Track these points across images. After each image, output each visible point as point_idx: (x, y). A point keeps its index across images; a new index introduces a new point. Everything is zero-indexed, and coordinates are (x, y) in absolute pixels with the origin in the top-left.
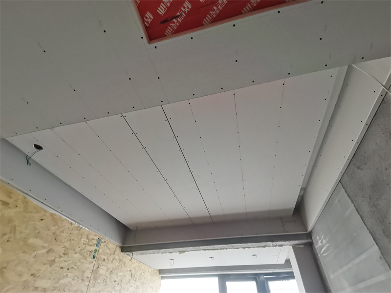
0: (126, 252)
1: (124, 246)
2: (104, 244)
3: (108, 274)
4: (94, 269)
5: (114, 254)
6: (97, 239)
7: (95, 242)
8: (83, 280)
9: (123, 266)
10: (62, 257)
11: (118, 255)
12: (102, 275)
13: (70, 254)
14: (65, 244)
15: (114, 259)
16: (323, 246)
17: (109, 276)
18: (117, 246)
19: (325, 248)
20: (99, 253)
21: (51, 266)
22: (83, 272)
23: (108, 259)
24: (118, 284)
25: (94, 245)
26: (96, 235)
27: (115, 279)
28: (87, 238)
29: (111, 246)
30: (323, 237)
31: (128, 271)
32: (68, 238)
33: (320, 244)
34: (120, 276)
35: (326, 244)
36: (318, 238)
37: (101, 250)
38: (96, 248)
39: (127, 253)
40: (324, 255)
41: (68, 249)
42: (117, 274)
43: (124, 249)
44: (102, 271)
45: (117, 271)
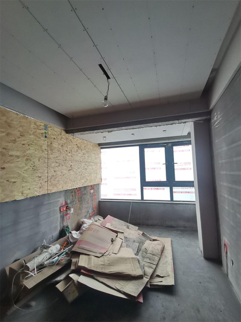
0: (69, 133)
1: (67, 129)
2: (51, 128)
3: (60, 147)
4: (49, 144)
5: (61, 135)
6: (44, 125)
7: (42, 127)
8: (43, 151)
9: (70, 142)
10: (20, 137)
11: (64, 135)
12: (56, 148)
13: (26, 135)
14: (19, 129)
15: (62, 138)
16: (217, 120)
17: (61, 148)
18: (61, 130)
20: (49, 134)
21: (14, 144)
22: (41, 146)
23: (57, 138)
24: (69, 152)
25: (43, 129)
26: (42, 123)
27: (67, 150)
28: (35, 124)
29: (57, 130)
30: (219, 113)
31: (75, 145)
32: (19, 125)
34: (70, 148)
35: (219, 118)
37: (50, 133)
38: (45, 131)
39: (71, 134)
40: (216, 127)
41: (22, 132)
42: (67, 147)
43: (67, 132)
44: (55, 145)
45: (66, 145)
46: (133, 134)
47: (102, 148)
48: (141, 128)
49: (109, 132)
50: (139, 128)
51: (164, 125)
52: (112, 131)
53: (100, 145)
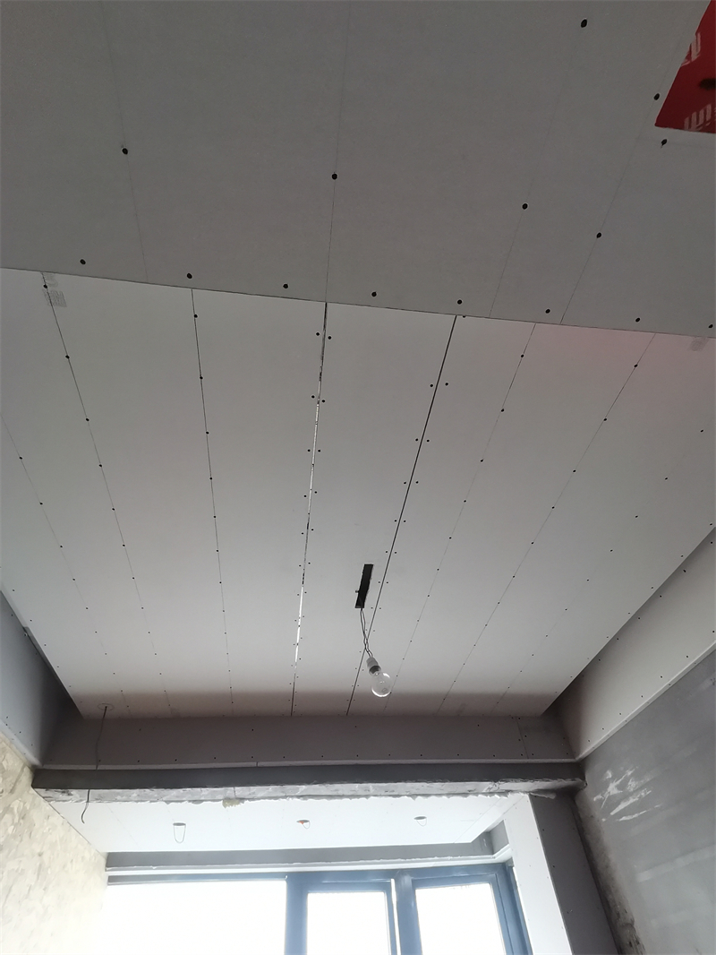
1: (49, 767)
5: (12, 791)
9: (25, 836)
11: (20, 797)
15: (7, 809)
16: (625, 797)
18: (25, 765)
19: (632, 800)
29: (11, 764)
30: (629, 773)
31: (33, 855)
33: (612, 789)
35: (637, 791)
36: (609, 774)
40: (624, 818)
43: (41, 779)
46: (303, 822)
47: (112, 880)
48: (359, 796)
49: (228, 801)
50: (351, 797)
51: (440, 795)
52: (242, 800)
53: (114, 860)
